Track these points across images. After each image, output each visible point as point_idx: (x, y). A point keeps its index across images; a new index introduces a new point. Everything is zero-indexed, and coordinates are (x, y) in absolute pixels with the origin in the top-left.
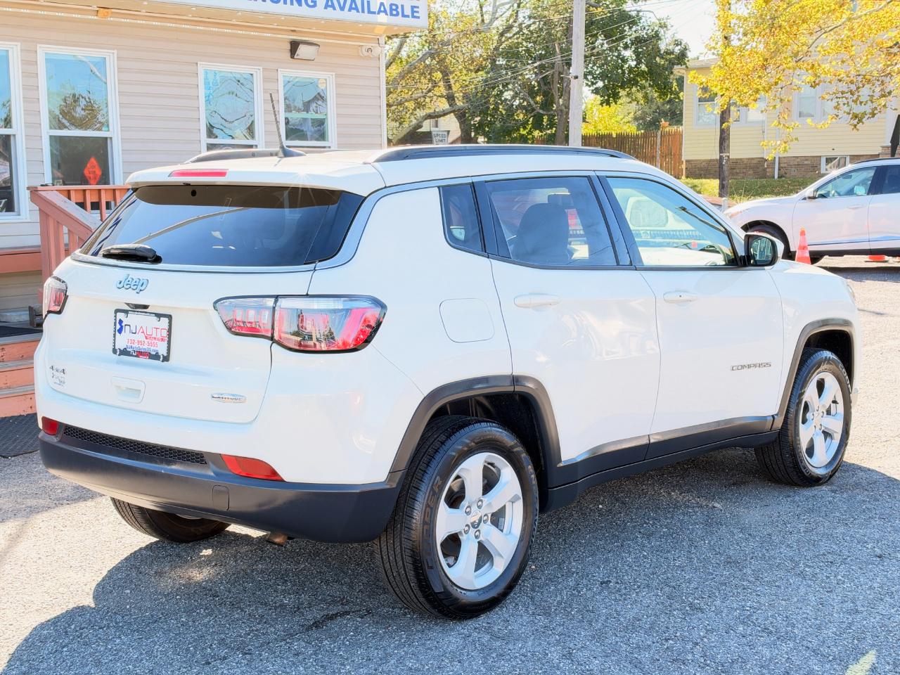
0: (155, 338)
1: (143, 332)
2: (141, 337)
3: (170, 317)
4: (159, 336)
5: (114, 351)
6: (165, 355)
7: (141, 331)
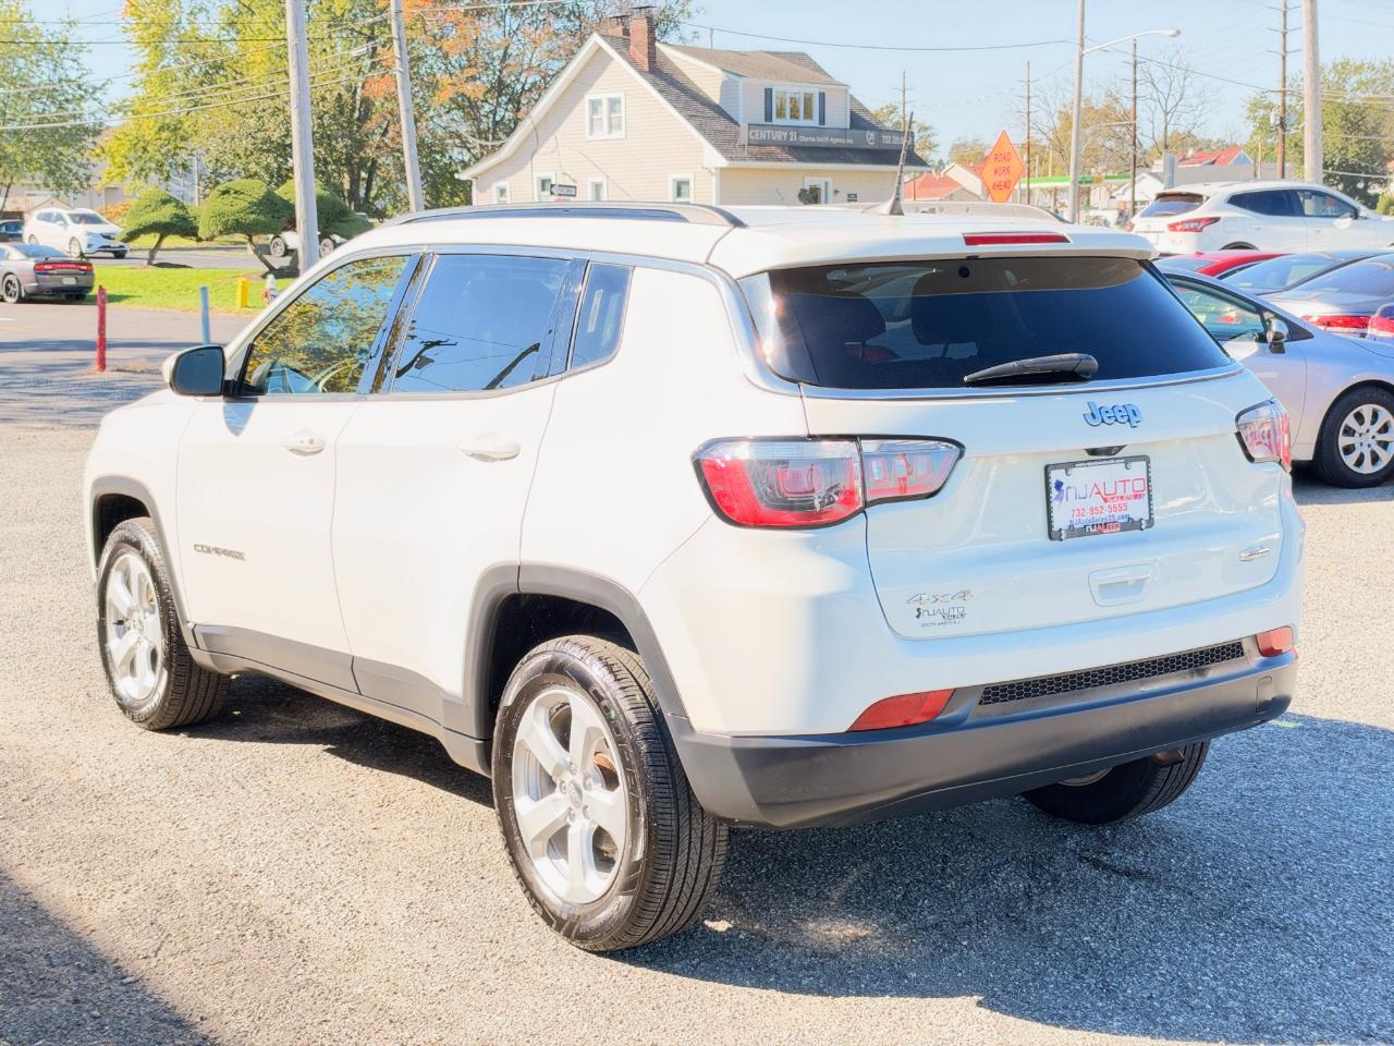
0: (1122, 497)
1: (1099, 493)
2: (1097, 501)
3: (1146, 459)
4: (1130, 492)
5: (1052, 535)
6: (1147, 518)
7: (1096, 490)
